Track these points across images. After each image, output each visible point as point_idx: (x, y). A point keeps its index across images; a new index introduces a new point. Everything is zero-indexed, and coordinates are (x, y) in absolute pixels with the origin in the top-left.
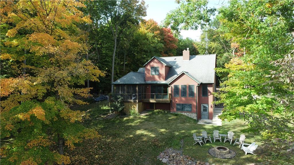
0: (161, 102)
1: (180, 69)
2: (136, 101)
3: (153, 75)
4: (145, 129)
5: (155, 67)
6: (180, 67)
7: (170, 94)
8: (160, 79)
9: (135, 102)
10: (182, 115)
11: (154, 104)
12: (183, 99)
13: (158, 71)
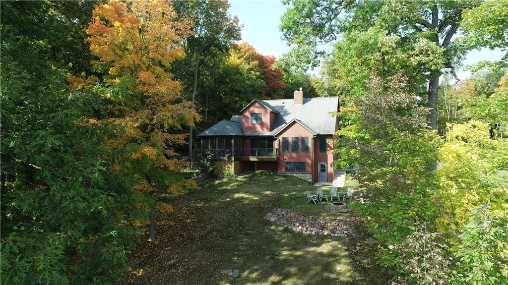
0: (264, 160)
1: (289, 116)
2: (232, 159)
3: (254, 124)
4: (246, 193)
5: (257, 114)
6: (289, 113)
7: (277, 149)
8: (263, 130)
9: (230, 160)
10: (293, 176)
11: (256, 162)
12: (294, 155)
13: (261, 119)
